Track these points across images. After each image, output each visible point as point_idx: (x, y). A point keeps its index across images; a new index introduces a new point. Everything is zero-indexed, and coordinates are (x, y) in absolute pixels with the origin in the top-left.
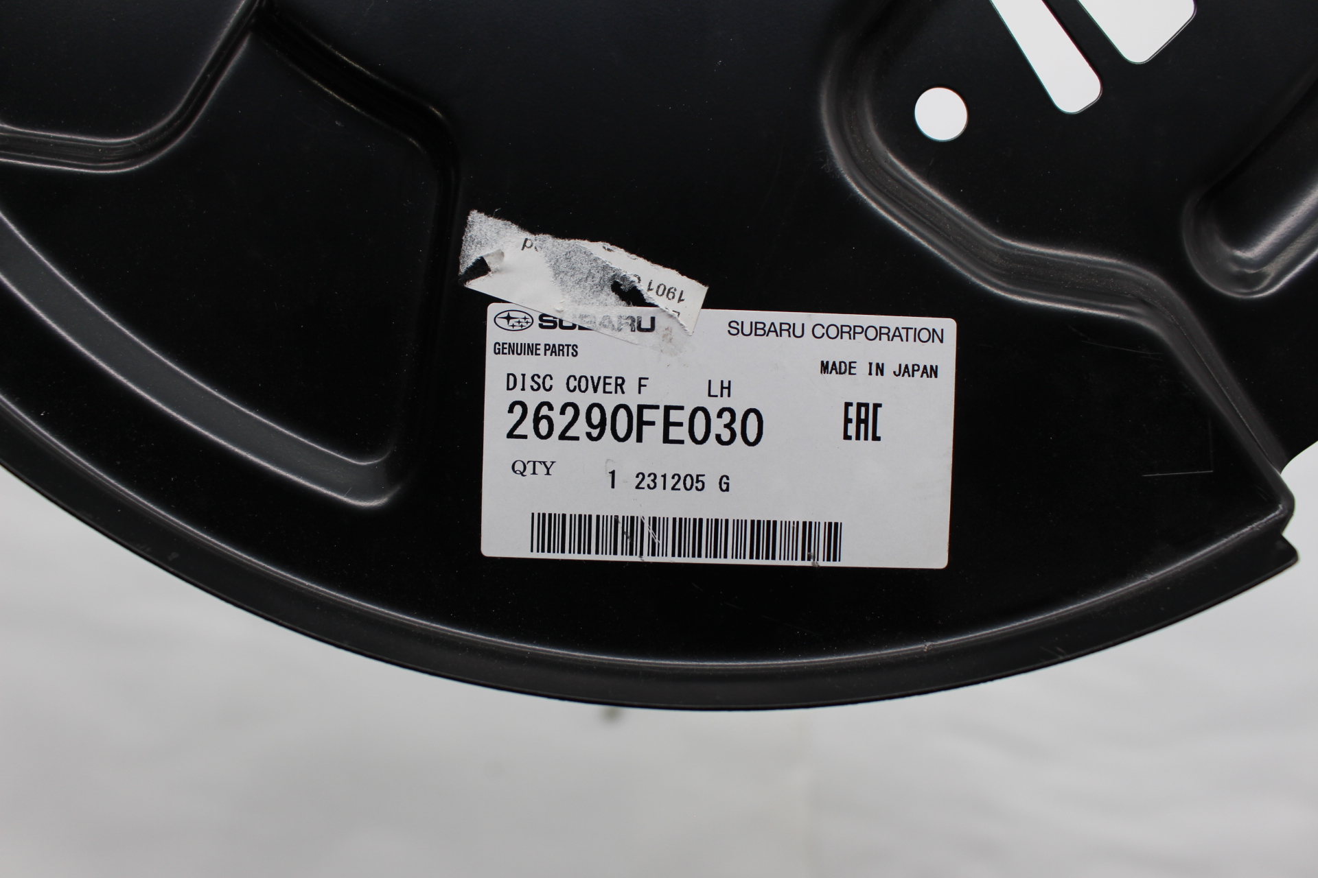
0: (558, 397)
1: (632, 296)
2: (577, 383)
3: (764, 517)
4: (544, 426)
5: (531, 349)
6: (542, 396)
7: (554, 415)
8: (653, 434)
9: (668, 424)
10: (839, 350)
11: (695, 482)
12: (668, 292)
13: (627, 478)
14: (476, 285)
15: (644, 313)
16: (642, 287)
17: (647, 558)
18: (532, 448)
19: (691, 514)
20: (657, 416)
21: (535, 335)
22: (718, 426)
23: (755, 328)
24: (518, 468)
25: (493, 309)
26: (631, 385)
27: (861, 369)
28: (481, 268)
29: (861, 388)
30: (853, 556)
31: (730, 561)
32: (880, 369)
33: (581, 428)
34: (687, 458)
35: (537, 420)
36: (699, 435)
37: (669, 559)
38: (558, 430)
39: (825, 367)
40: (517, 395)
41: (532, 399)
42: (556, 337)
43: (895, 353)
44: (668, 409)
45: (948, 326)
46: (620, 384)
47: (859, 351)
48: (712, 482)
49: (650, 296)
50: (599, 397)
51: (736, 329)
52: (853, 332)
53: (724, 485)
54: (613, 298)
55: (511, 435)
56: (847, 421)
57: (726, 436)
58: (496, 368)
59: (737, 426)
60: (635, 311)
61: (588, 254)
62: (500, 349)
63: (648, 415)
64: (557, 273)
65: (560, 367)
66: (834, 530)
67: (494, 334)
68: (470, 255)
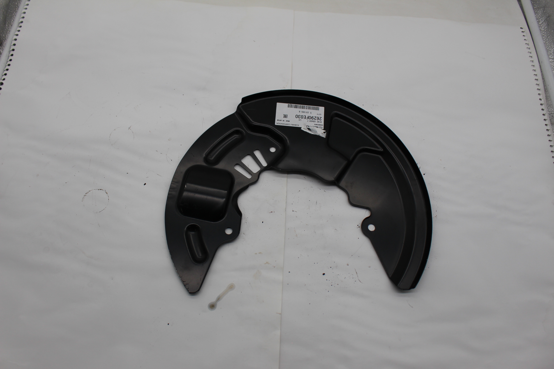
0: (316, 120)
1: (309, 129)
2: (314, 121)
3: (296, 108)
4: (318, 118)
5: (319, 125)
6: (318, 121)
7: (317, 119)
8: (307, 116)
9: (305, 117)
10: (288, 123)
11: (302, 112)
12: (305, 129)
13: (309, 113)
14: (325, 131)
15: (307, 127)
16: (308, 130)
17: (308, 106)
18: (319, 116)
19: (303, 109)
20: (306, 118)
21: (319, 126)
22: (300, 117)
23: (296, 125)
24: (320, 114)
25: (323, 129)
26: (309, 121)
27: (285, 121)
28: (324, 132)
29: (285, 119)
30: (287, 105)
31: (299, 105)
32: (283, 121)
33: (314, 118)
34: (303, 114)
35: (319, 118)
36: (302, 116)
37: (305, 106)
38: (316, 117)
39: (289, 121)
40: (321, 121)
41: (319, 120)
42: (316, 126)
43: (282, 122)
44: (305, 119)
45: (276, 124)
46: (310, 121)
47: (285, 122)
48: (301, 112)
49: (307, 129)
50: (312, 120)
51: (298, 125)
52: (286, 124)
53: (300, 112)
54: (311, 129)
55: (321, 117)
56: (287, 116)
57: (299, 116)
58: (323, 123)
59: (298, 117)
60: (308, 128)
61: (313, 133)
62: (322, 125)
63: (307, 118)
64: (316, 131)
65: (316, 123)
66: (289, 107)
67: (323, 126)
68: (325, 134)
